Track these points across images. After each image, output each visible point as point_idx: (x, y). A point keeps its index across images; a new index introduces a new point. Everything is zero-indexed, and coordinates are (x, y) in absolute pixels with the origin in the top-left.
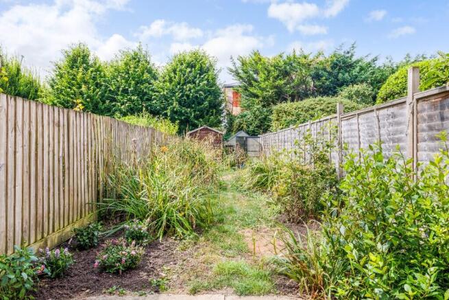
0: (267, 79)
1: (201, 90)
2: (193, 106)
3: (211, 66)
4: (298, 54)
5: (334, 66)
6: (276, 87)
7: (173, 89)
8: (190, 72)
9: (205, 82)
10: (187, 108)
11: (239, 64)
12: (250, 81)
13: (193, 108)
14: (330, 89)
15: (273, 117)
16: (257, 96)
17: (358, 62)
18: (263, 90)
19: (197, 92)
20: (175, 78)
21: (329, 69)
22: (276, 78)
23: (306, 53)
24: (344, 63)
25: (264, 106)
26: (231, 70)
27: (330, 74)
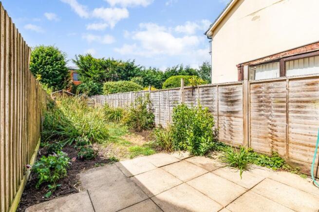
0: (96, 69)
1: (56, 70)
2: (51, 78)
3: (62, 57)
4: (111, 59)
5: (127, 68)
6: (100, 73)
7: (36, 67)
8: (49, 59)
9: (60, 66)
10: (47, 78)
11: (79, 59)
12: (86, 69)
13: (50, 79)
14: (125, 77)
15: (104, 88)
16: (90, 77)
17: (136, 67)
18: (94, 74)
19: (53, 70)
20: (38, 60)
21: (124, 68)
22: (100, 69)
23: (115, 60)
24: (131, 67)
25: (94, 82)
26: (74, 61)
27: (125, 71)
